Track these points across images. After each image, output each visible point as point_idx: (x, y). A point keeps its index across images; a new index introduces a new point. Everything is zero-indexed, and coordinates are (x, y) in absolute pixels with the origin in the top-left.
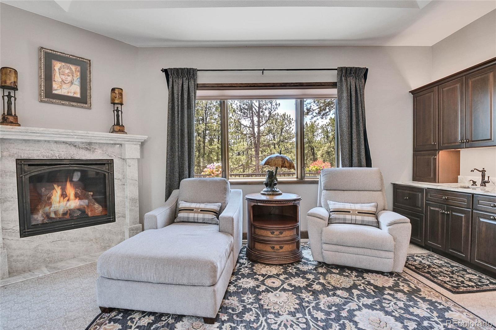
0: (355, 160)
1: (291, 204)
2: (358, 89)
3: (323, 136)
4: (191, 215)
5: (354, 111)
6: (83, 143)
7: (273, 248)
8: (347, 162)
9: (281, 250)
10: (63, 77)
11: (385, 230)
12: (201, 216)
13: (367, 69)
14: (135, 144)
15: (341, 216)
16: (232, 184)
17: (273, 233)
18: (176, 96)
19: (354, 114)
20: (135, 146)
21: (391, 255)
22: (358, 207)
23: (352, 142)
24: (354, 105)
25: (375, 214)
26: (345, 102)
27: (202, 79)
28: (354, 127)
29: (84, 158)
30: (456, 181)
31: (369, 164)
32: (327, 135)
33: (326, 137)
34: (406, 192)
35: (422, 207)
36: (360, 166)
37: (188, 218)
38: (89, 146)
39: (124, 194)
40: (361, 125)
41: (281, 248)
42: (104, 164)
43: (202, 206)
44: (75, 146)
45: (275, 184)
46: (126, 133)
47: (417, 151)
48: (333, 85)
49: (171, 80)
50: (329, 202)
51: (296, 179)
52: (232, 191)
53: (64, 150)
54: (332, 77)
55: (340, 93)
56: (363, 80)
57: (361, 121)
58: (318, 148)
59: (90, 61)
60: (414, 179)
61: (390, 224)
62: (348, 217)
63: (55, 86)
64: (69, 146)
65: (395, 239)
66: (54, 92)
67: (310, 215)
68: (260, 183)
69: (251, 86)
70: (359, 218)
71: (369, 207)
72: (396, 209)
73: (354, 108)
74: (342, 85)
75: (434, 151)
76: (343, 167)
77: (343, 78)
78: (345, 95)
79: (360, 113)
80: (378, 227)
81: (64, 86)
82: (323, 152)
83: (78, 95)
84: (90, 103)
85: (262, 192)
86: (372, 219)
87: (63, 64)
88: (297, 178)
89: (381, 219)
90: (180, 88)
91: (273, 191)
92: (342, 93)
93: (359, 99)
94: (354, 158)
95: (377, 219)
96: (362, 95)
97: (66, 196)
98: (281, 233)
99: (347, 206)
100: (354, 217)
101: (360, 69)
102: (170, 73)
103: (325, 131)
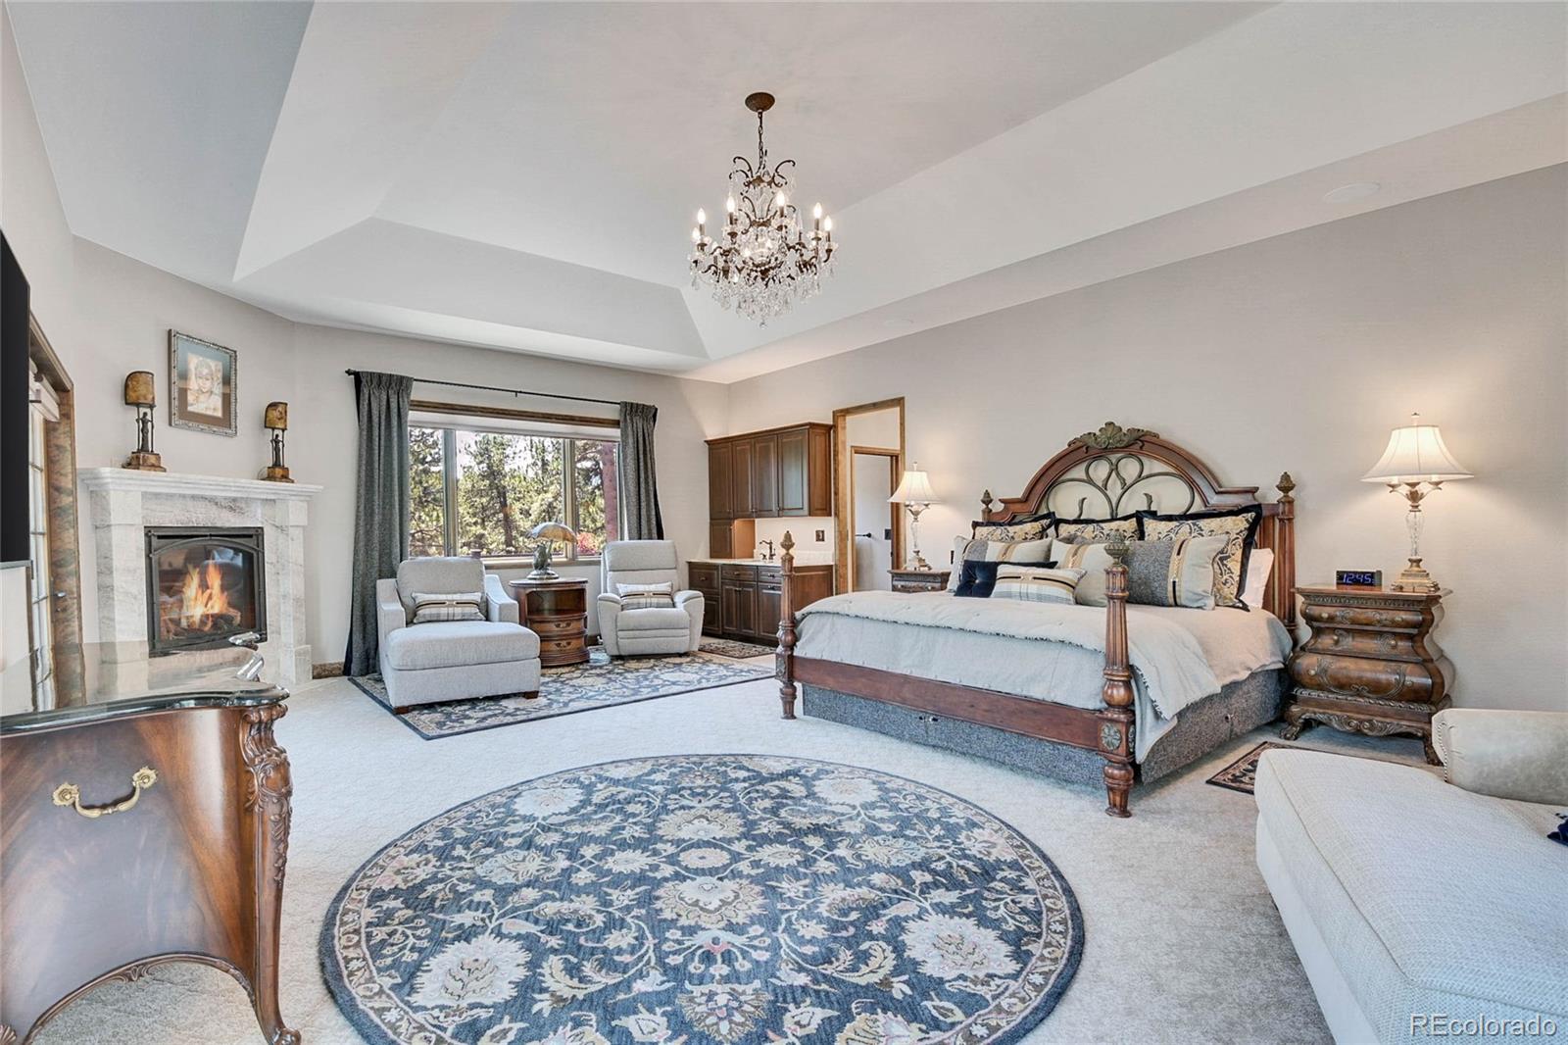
0: (645, 531)
1: (578, 587)
2: (646, 435)
3: (531, 461)
4: (443, 611)
5: (642, 464)
6: (225, 499)
7: (558, 645)
8: (635, 533)
9: (569, 647)
10: (200, 381)
11: (680, 607)
12: (458, 610)
13: (656, 409)
14: (302, 501)
15: (635, 600)
16: (488, 567)
17: (558, 626)
18: (375, 419)
19: (642, 468)
20: (301, 504)
21: (687, 632)
22: (653, 588)
23: (640, 506)
24: (641, 456)
25: (670, 595)
26: (630, 451)
27: (418, 393)
28: (643, 485)
29: (227, 525)
30: (752, 557)
31: (660, 536)
32: (543, 460)
33: (540, 464)
34: (703, 571)
35: (718, 588)
36: (651, 538)
37: (439, 615)
38: (233, 505)
39: (278, 591)
40: (651, 483)
41: (569, 644)
42: (250, 536)
43: (458, 597)
44: (216, 504)
45: (549, 565)
46: (293, 482)
47: (715, 519)
48: (615, 424)
49: (365, 391)
50: (618, 585)
51: (565, 560)
52: (488, 576)
53: (203, 510)
54: (612, 413)
55: (624, 435)
56: (652, 424)
57: (650, 477)
58: (520, 492)
59: (235, 352)
60: (712, 557)
61: (685, 601)
62: (642, 600)
63: (190, 398)
64: (208, 504)
65: (690, 615)
66: (190, 409)
67: (600, 599)
68: (528, 566)
69: (498, 413)
70: (655, 600)
71: (664, 587)
72: (692, 587)
73: (642, 460)
74: (626, 427)
75: (730, 520)
76: (630, 539)
77: (628, 417)
78: (631, 440)
79: (649, 466)
80: (674, 606)
81: (202, 398)
82: (542, 505)
83: (219, 414)
84: (236, 427)
85: (530, 576)
86: (667, 600)
87: (201, 359)
88: (567, 557)
89: (676, 599)
90: (384, 408)
91: (549, 574)
92: (627, 437)
93: (648, 449)
94: (642, 527)
95: (672, 600)
96: (651, 443)
97: (208, 588)
98: (568, 625)
99: (641, 588)
100: (649, 600)
101: (649, 407)
102: (364, 380)
103: (537, 449)
